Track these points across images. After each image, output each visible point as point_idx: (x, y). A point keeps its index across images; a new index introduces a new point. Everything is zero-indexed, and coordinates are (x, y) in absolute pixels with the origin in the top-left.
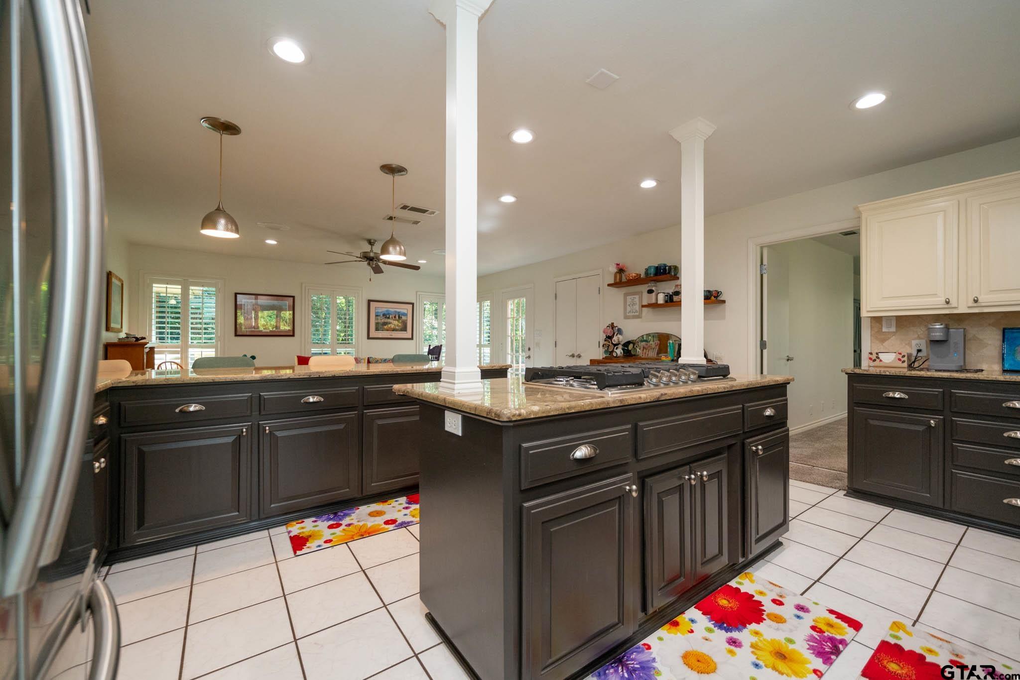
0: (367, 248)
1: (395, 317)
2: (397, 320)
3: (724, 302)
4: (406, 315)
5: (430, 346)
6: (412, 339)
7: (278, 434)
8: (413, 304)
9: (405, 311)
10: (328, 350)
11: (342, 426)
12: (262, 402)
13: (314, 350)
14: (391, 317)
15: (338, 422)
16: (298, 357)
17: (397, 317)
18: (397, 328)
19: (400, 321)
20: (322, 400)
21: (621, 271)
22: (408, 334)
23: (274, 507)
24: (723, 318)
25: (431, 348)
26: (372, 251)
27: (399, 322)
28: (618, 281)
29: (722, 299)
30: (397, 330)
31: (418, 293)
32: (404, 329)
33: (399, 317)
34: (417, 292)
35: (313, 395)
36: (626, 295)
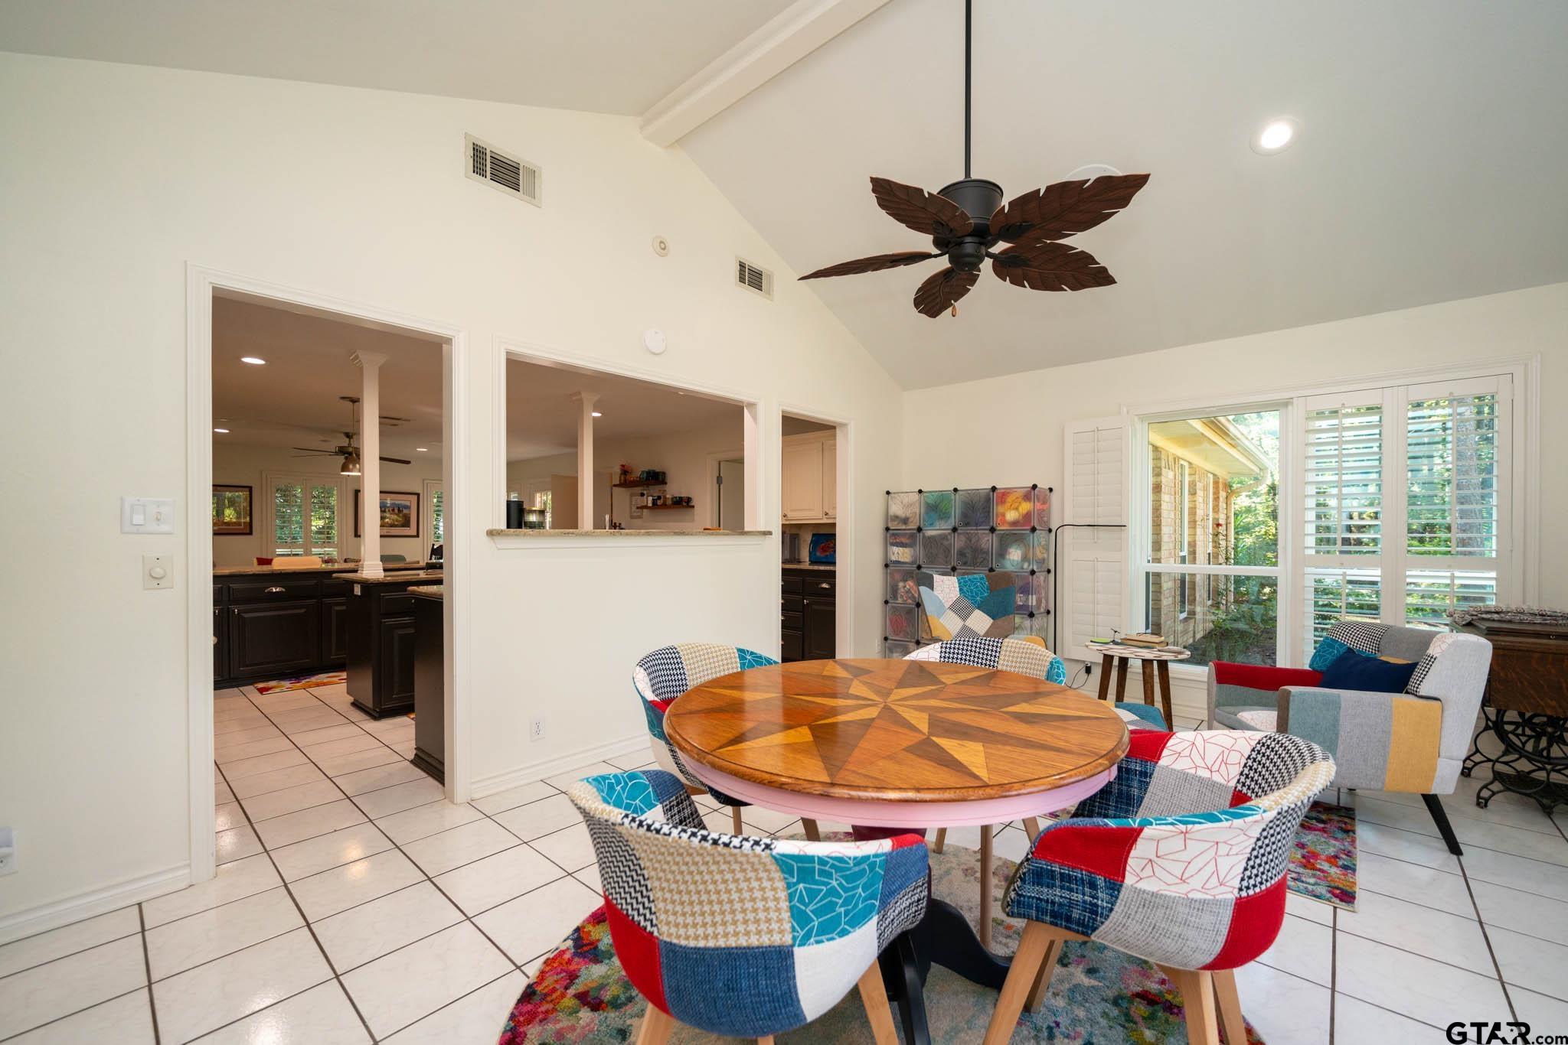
0: (344, 442)
1: (393, 510)
2: (396, 514)
3: (693, 507)
4: (408, 507)
5: (433, 545)
6: (418, 536)
7: (246, 616)
8: (418, 495)
9: (408, 504)
10: (300, 551)
11: (303, 611)
12: (231, 593)
13: (279, 551)
14: (387, 510)
15: (301, 607)
16: (257, 559)
17: (396, 511)
18: (396, 523)
19: (401, 515)
20: (284, 590)
21: (625, 471)
22: (412, 531)
23: (242, 670)
24: (693, 520)
25: (435, 547)
26: (350, 444)
27: (399, 516)
28: (622, 481)
29: (692, 504)
30: (396, 526)
31: (425, 482)
32: (406, 523)
33: (399, 510)
34: (423, 480)
35: (276, 587)
36: (632, 495)
